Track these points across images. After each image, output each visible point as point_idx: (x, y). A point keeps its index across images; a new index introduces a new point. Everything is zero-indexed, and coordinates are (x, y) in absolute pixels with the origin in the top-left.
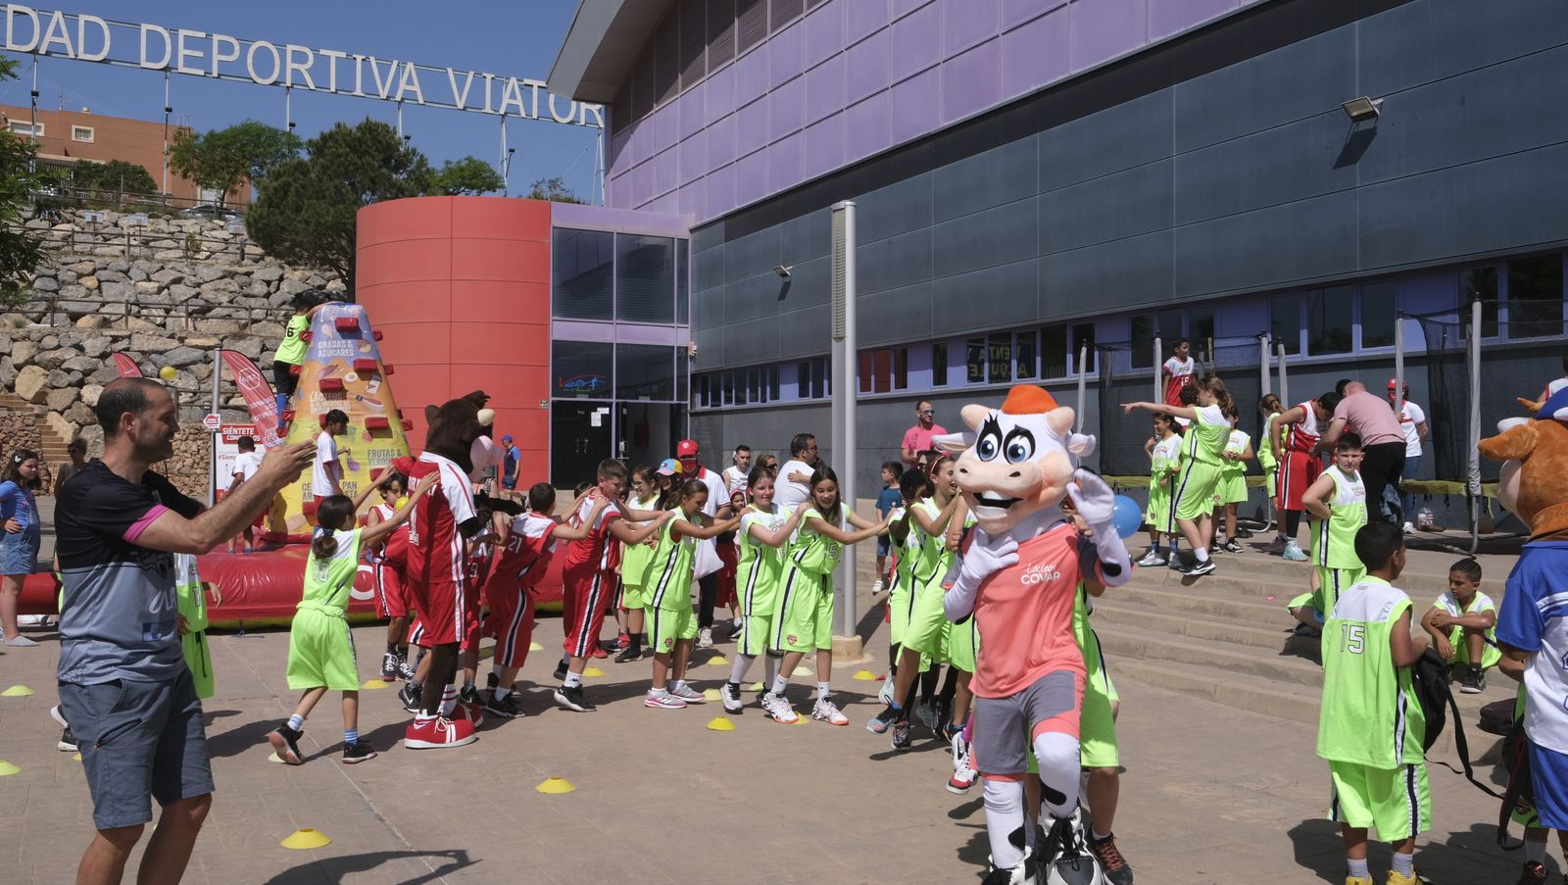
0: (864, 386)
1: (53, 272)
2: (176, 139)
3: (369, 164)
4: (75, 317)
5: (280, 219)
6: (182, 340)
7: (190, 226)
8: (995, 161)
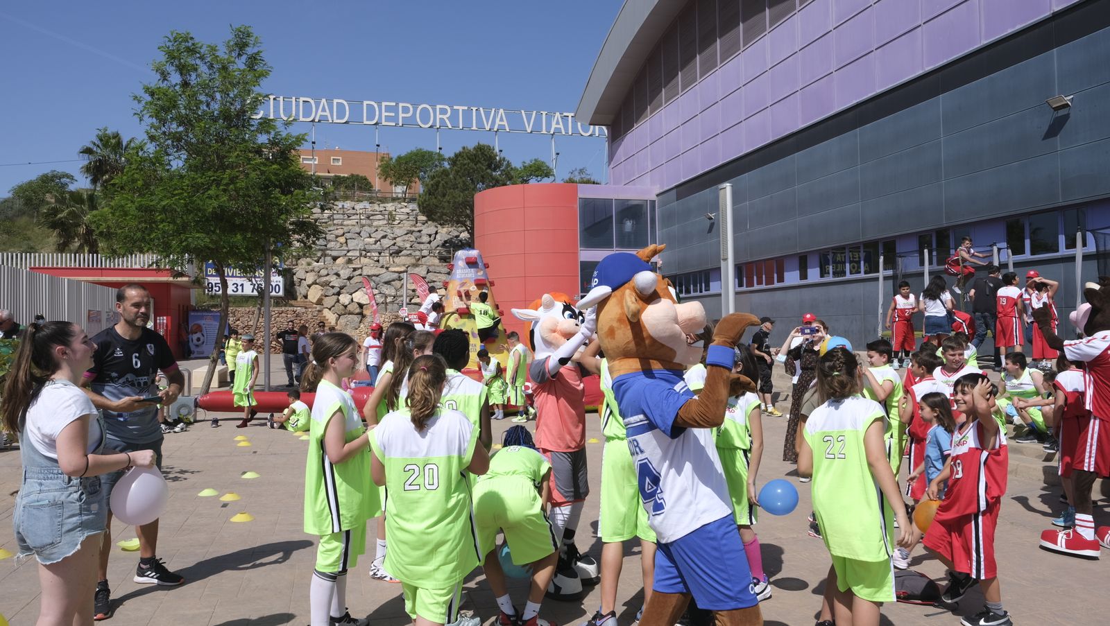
0: (740, 285)
1: (324, 235)
2: (382, 161)
3: (480, 168)
4: (335, 259)
5: (434, 201)
6: (387, 268)
7: (390, 206)
8: (833, 146)
